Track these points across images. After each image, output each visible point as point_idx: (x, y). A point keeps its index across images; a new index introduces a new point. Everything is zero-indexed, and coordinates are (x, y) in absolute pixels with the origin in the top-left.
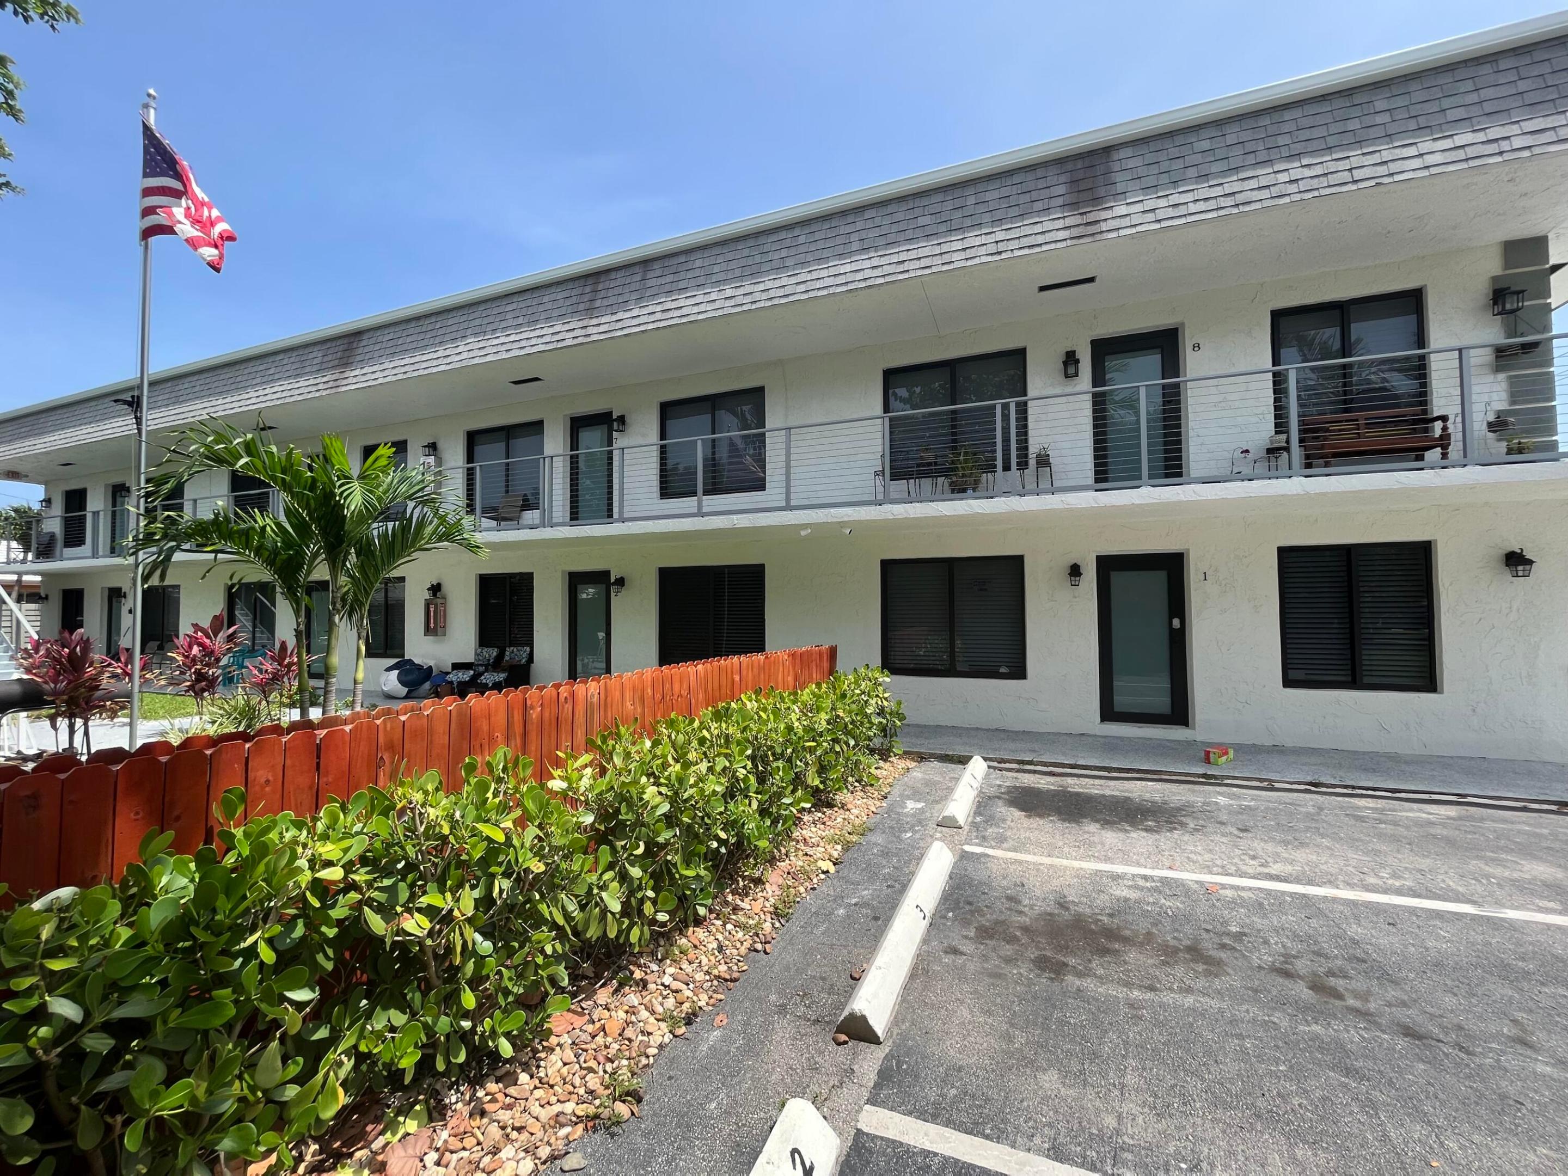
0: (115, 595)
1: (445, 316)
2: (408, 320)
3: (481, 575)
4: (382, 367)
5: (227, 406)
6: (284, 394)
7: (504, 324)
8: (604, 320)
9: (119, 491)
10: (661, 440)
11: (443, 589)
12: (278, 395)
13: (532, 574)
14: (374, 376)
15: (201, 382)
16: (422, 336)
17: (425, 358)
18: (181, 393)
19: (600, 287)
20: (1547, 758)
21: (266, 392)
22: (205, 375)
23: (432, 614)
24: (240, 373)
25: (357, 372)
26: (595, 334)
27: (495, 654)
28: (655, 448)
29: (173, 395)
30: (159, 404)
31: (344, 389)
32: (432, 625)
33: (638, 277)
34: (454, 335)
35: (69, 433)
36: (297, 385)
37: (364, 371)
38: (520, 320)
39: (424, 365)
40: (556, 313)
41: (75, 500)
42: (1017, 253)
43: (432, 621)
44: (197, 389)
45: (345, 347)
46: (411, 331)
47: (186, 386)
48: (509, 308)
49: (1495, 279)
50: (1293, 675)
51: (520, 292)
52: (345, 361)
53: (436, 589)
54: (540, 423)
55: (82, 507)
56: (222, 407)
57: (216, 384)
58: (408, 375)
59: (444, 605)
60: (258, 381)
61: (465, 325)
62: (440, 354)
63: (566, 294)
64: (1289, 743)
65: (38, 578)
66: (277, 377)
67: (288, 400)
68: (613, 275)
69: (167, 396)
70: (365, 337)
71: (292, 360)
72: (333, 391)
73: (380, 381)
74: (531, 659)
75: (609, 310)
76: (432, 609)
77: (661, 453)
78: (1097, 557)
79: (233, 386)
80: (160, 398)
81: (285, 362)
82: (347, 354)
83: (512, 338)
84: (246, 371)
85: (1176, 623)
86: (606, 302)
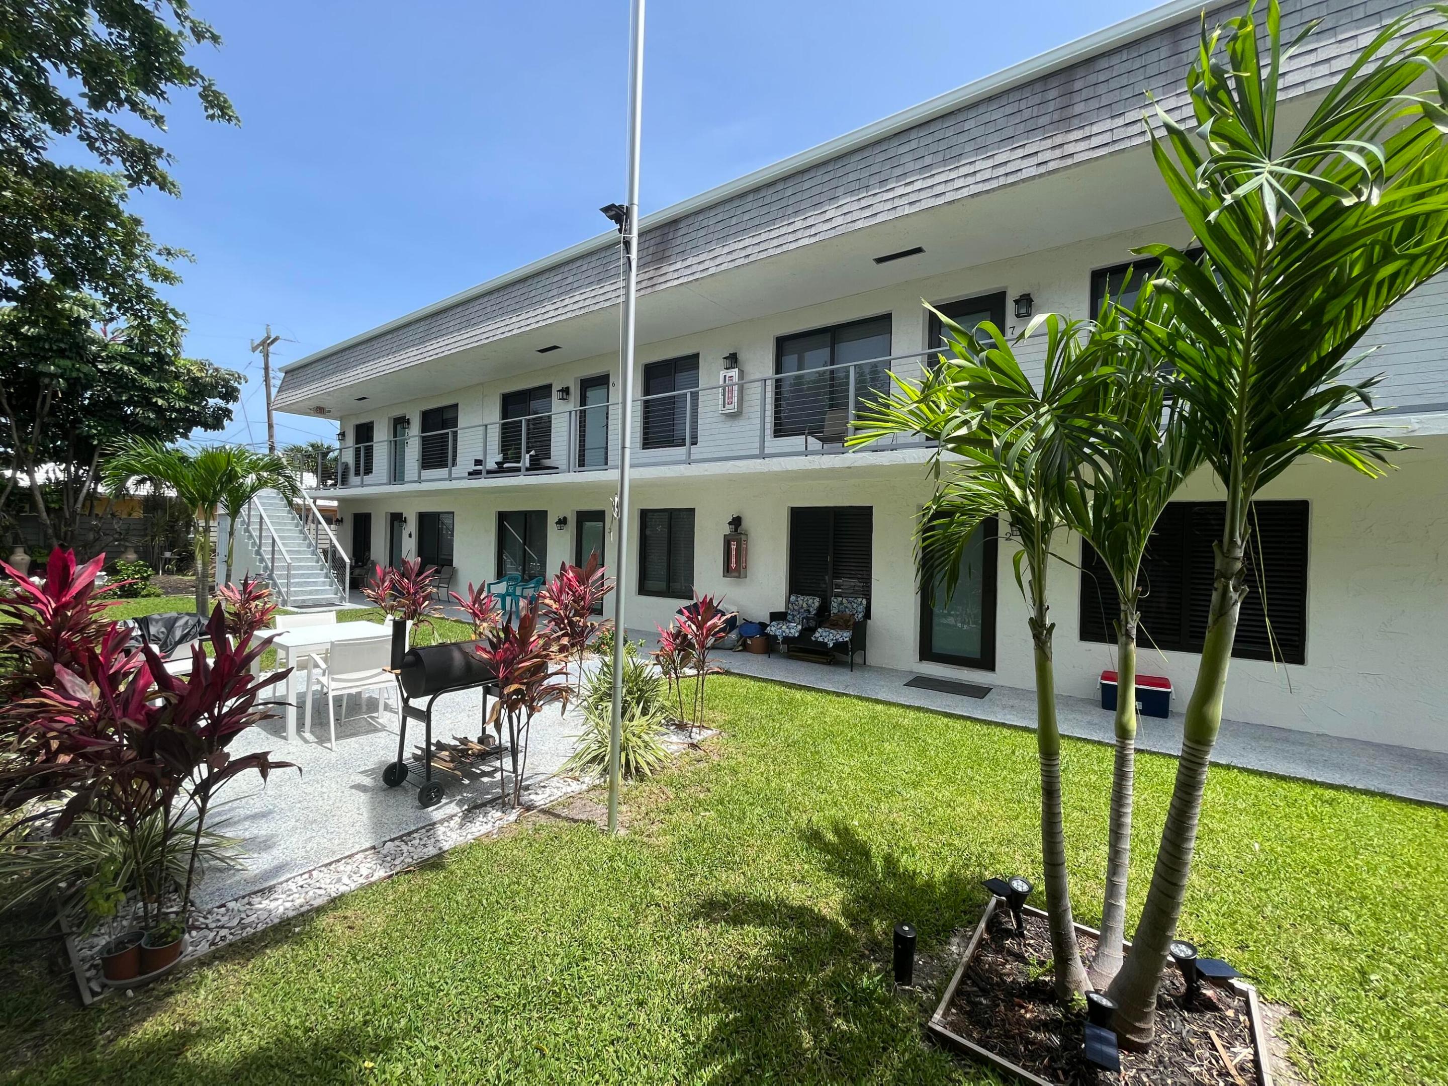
0: (397, 519)
1: (799, 179)
2: (742, 195)
3: (792, 509)
4: (712, 255)
5: (522, 323)
6: (588, 302)
7: (898, 171)
8: (1096, 129)
9: (400, 423)
11: (744, 523)
12: (580, 305)
13: (871, 508)
14: (701, 267)
15: (492, 302)
16: (765, 210)
17: (774, 234)
18: (471, 316)
19: (1078, 85)
21: (566, 302)
22: (496, 295)
23: (734, 553)
24: (533, 287)
25: (678, 265)
26: (1081, 151)
27: (817, 604)
29: (464, 319)
30: (451, 329)
31: (664, 286)
32: (733, 565)
33: (1164, 53)
34: (816, 200)
35: (369, 366)
36: (602, 291)
37: (688, 262)
38: (928, 161)
39: (775, 243)
40: (996, 138)
41: (364, 433)
43: (734, 560)
44: (488, 310)
45: (658, 240)
46: (749, 206)
47: (477, 308)
48: (902, 150)
51: (920, 125)
52: (660, 255)
53: (736, 522)
54: (886, 319)
55: (370, 438)
56: (518, 325)
57: (508, 303)
58: (752, 259)
59: (748, 542)
60: (555, 292)
61: (834, 184)
62: (798, 225)
63: (1009, 110)
65: (335, 503)
66: (575, 285)
67: (592, 308)
68: (1103, 63)
69: (458, 321)
70: (682, 224)
71: (593, 265)
72: (649, 290)
73: (711, 271)
74: (868, 614)
75: (1105, 113)
76: (734, 547)
79: (527, 302)
80: (451, 324)
81: (584, 268)
82: (661, 248)
83: (918, 185)
84: (540, 285)
86: (1094, 104)
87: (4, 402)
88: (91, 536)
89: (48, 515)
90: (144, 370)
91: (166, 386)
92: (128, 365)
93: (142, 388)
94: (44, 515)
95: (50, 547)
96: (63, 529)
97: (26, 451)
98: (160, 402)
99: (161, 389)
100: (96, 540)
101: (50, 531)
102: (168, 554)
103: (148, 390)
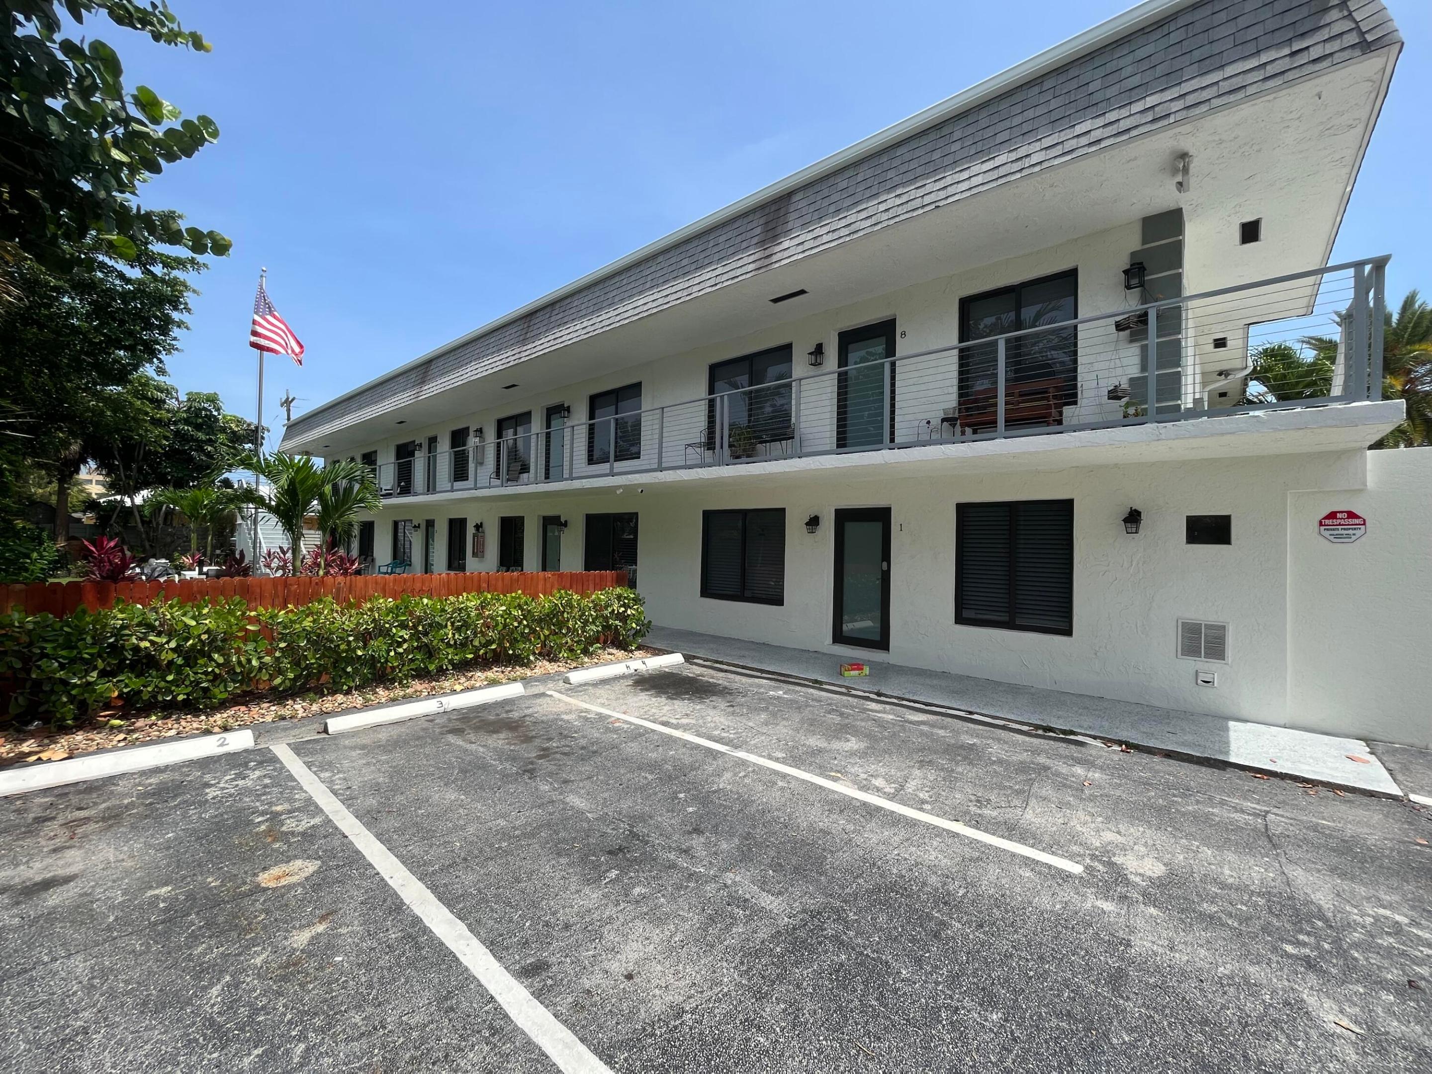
10: (590, 419)
20: (1157, 703)
28: (584, 426)
42: (725, 284)
49: (1133, 254)
50: (966, 614)
53: (479, 526)
59: (483, 537)
64: (954, 670)
77: (590, 430)
78: (836, 510)
85: (885, 564)
87: (116, 453)
88: (169, 539)
89: (143, 525)
90: (198, 427)
91: (213, 438)
92: (187, 425)
93: (197, 440)
94: (140, 525)
95: (143, 546)
96: (152, 534)
97: (129, 484)
98: (209, 448)
99: (210, 440)
100: (173, 542)
101: (144, 536)
102: (218, 552)
103: (202, 441)
